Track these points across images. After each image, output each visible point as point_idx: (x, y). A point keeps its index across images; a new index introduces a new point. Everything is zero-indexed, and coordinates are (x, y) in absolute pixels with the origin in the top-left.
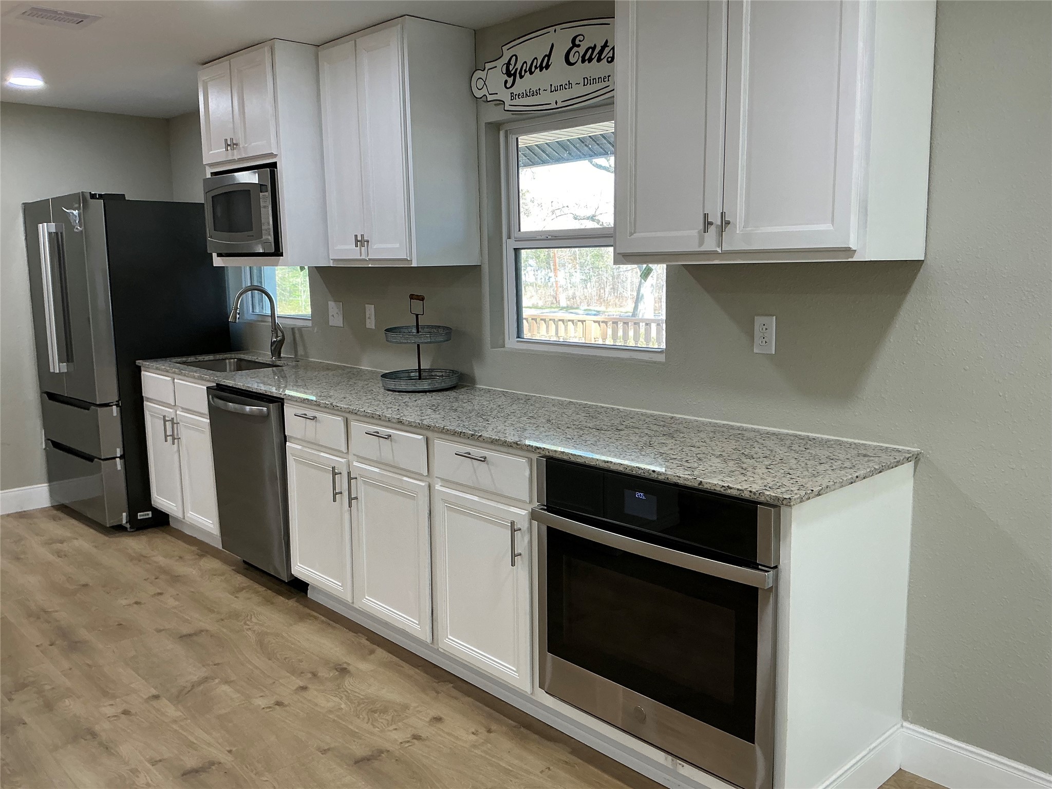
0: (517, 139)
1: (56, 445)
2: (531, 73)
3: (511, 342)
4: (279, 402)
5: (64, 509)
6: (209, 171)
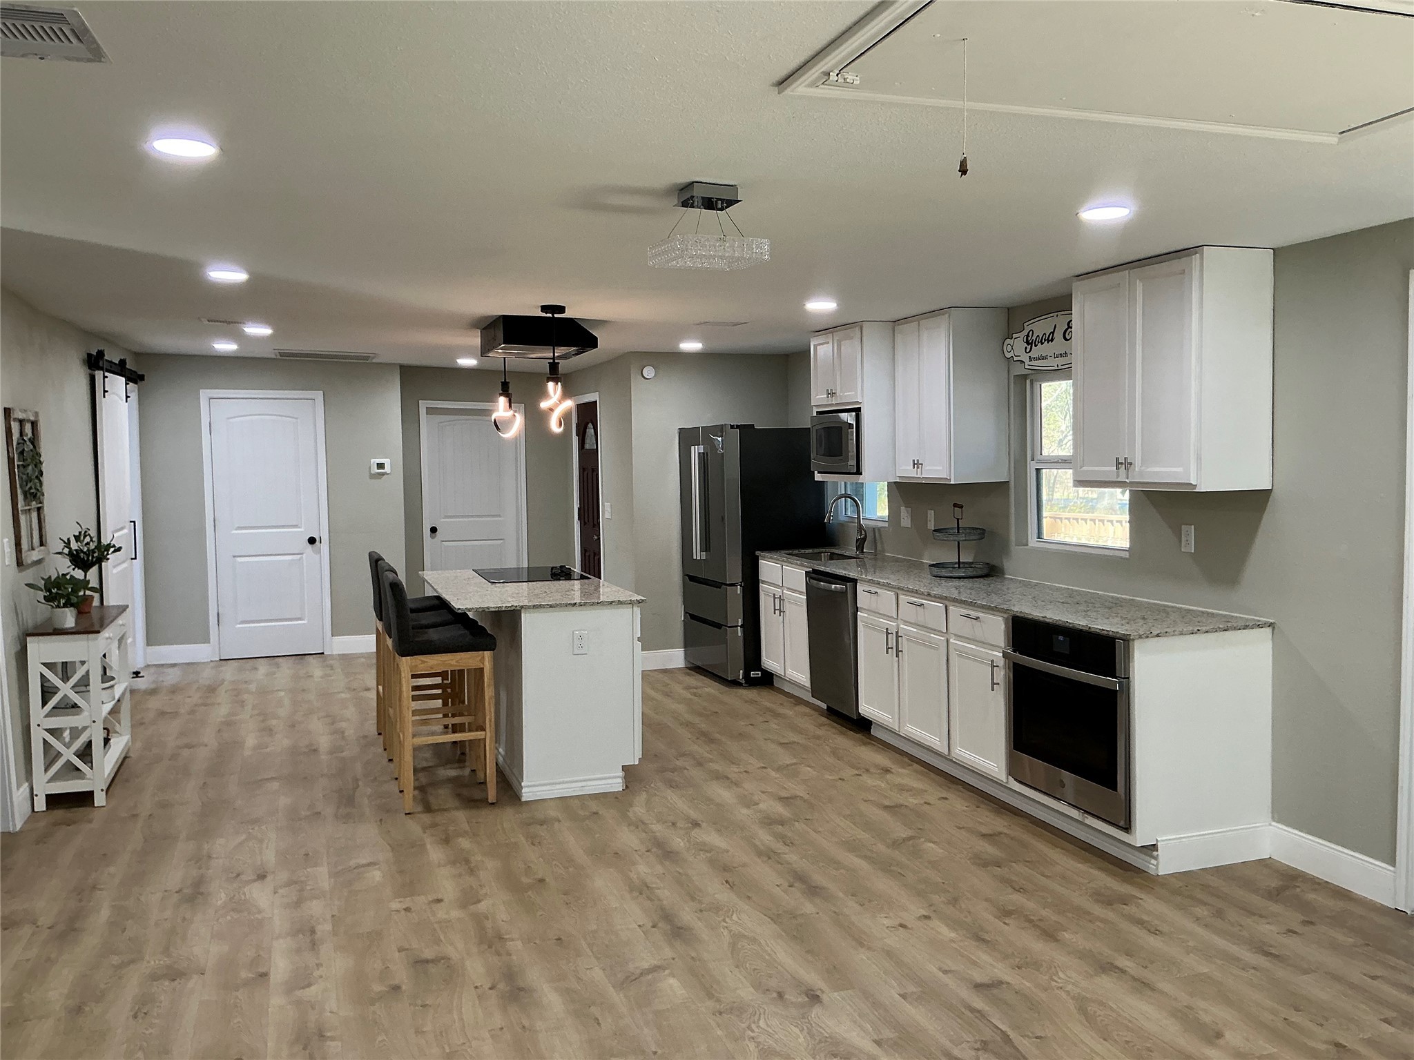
0: (1041, 385)
1: (693, 617)
2: (1042, 344)
3: (1033, 542)
4: (854, 581)
5: (695, 668)
6: (815, 410)
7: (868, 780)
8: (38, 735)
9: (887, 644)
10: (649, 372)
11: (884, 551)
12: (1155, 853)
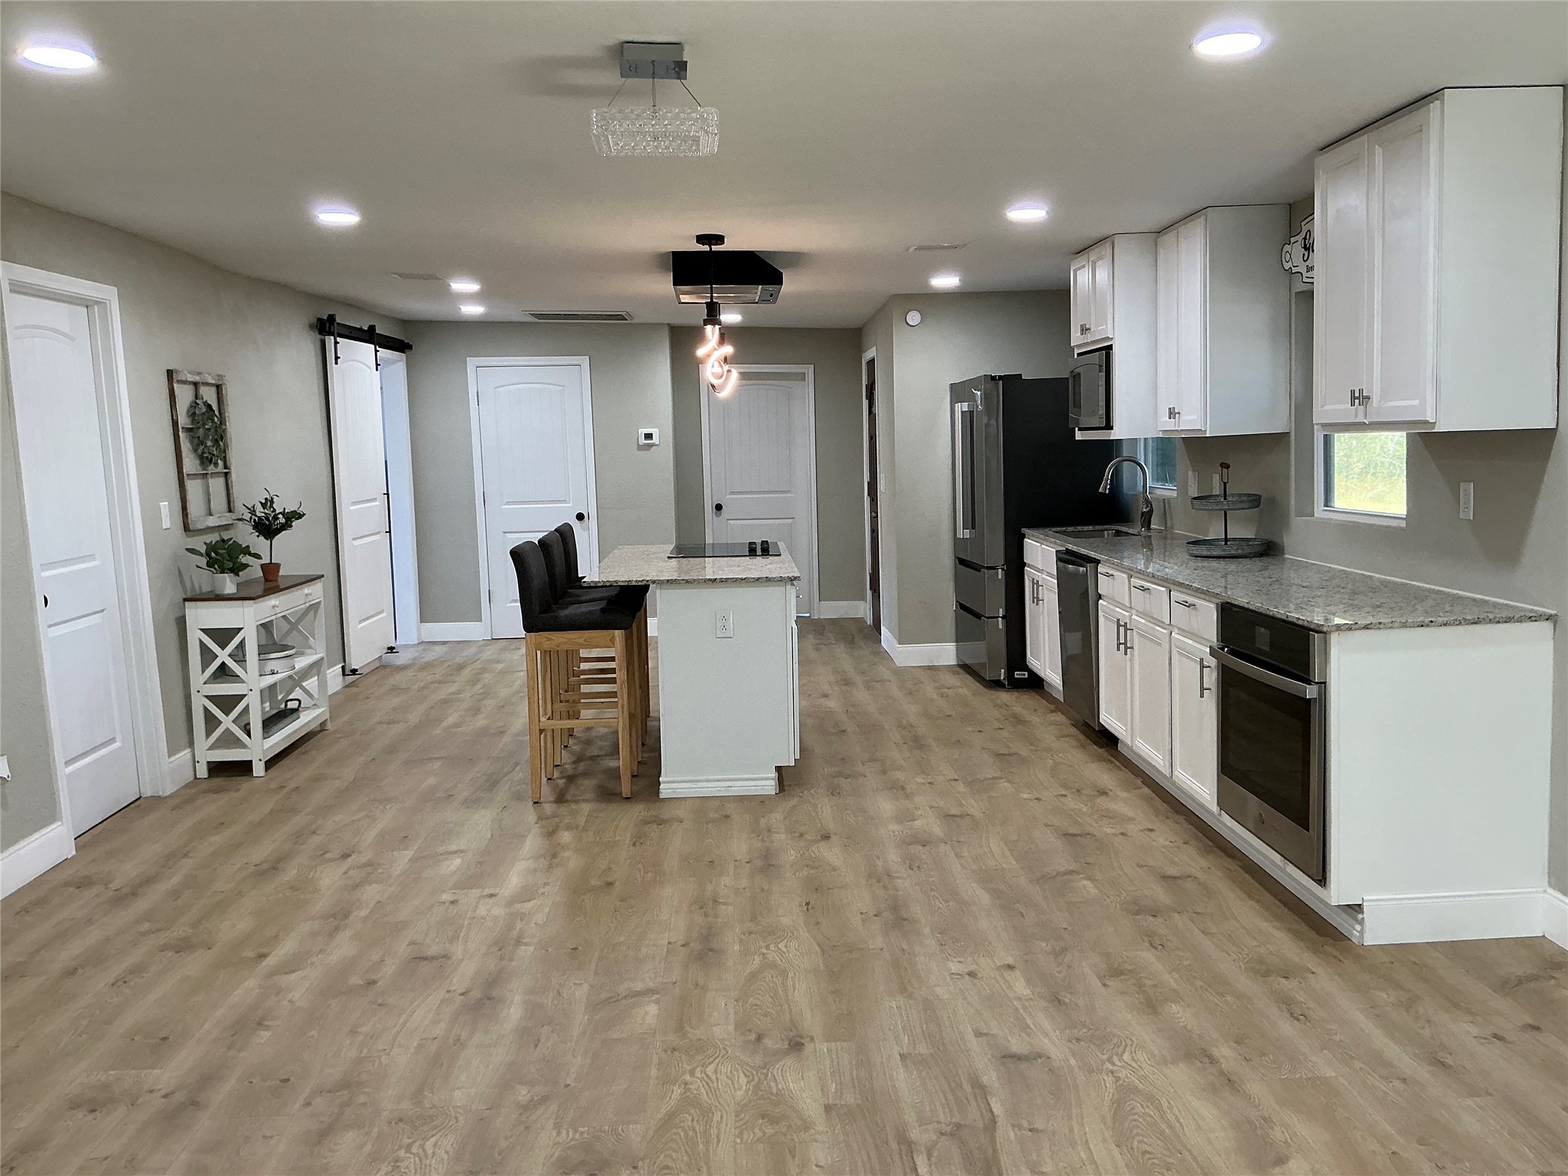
1: (961, 606)
3: (1320, 511)
4: (1097, 562)
5: (966, 668)
6: (1076, 351)
7: (1071, 803)
8: (199, 703)
9: (1118, 639)
10: (914, 318)
11: (1172, 527)
12: (1360, 916)
